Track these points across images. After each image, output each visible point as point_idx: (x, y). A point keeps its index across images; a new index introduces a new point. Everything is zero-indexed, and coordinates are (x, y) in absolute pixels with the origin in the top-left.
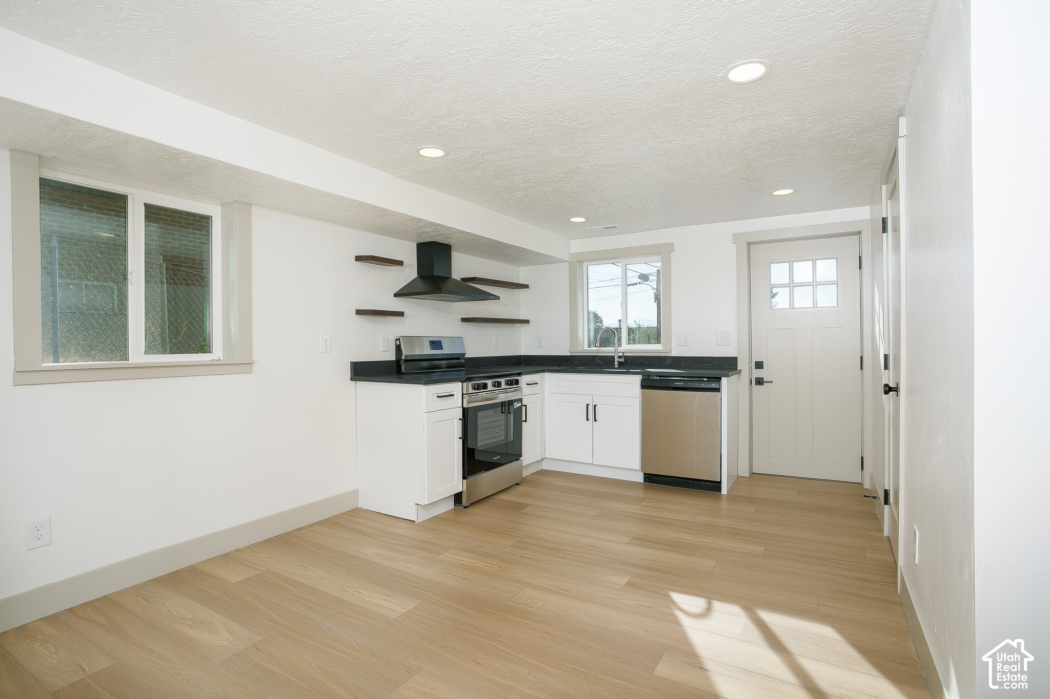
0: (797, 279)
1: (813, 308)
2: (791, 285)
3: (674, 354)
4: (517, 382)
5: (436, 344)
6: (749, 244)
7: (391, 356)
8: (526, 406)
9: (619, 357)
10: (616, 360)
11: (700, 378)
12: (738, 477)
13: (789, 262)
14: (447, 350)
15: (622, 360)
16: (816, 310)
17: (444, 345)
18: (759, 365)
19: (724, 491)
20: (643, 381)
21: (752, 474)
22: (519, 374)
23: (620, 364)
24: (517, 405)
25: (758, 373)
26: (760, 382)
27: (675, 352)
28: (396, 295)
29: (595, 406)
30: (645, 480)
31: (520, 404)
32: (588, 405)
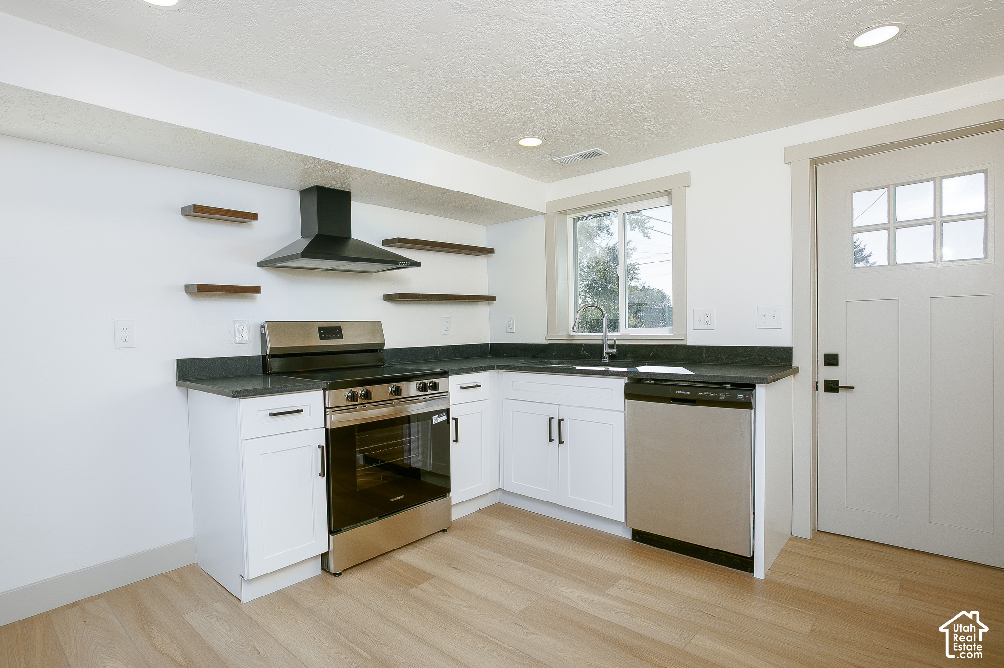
0: (902, 215)
1: (935, 261)
2: (892, 226)
3: (691, 342)
4: (435, 386)
5: (331, 331)
6: (815, 162)
7: (254, 350)
8: (456, 420)
9: (611, 346)
10: (605, 351)
11: (719, 385)
12: (793, 538)
13: (887, 186)
14: (350, 339)
15: (614, 351)
16: (940, 265)
17: (344, 332)
18: (831, 360)
19: (760, 572)
20: (627, 386)
21: (818, 533)
22: (444, 374)
23: (612, 356)
24: (437, 419)
25: (830, 373)
26: (832, 386)
27: (692, 341)
28: (261, 264)
29: (560, 421)
30: (634, 538)
31: (445, 418)
32: (550, 419)
